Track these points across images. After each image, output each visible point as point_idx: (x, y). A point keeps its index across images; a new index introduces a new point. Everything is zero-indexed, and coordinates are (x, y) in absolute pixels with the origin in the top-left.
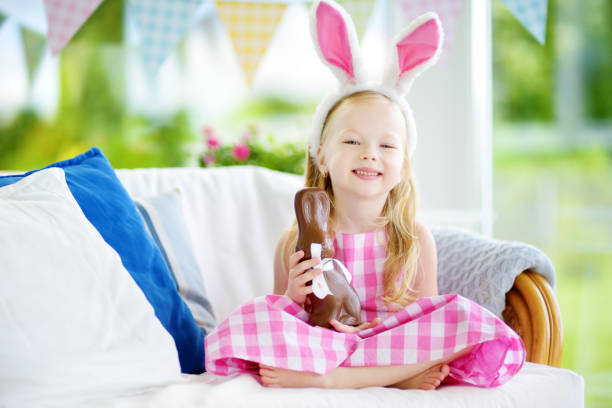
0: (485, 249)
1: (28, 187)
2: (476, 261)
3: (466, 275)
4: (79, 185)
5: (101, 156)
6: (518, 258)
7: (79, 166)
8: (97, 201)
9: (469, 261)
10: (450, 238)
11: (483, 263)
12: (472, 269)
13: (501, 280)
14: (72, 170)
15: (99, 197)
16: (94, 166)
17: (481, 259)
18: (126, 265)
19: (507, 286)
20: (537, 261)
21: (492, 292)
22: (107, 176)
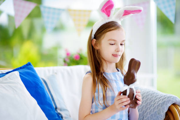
0: (159, 97)
1: (6, 79)
2: (156, 101)
3: (153, 105)
4: (23, 76)
5: (31, 65)
6: (170, 100)
7: (24, 69)
8: (30, 81)
9: (153, 101)
10: (147, 92)
11: (158, 102)
12: (155, 104)
13: (164, 107)
14: (21, 71)
15: (30, 80)
16: (29, 69)
17: (157, 100)
18: (38, 103)
19: (166, 110)
20: (176, 101)
21: (161, 112)
22: (33, 72)
